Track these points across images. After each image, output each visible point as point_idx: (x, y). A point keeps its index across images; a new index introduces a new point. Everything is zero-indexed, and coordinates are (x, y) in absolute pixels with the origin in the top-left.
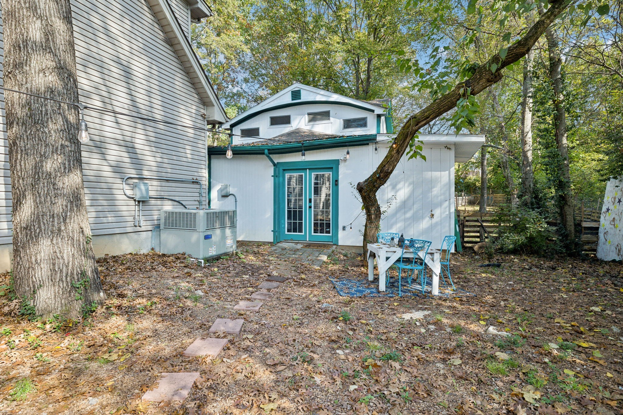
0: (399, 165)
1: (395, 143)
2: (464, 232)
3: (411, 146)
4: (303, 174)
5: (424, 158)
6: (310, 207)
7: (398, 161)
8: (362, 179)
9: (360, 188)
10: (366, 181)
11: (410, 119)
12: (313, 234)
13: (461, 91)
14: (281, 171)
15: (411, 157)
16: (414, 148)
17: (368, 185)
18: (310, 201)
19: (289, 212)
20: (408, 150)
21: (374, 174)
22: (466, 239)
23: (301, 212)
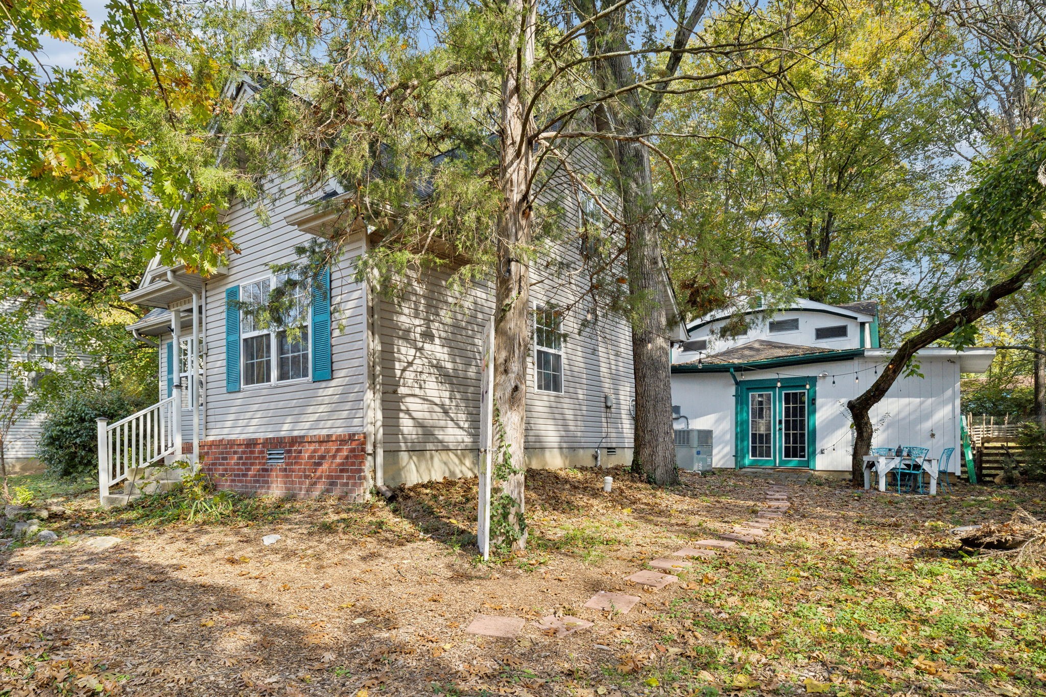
0: (895, 384)
1: (891, 364)
2: (981, 462)
3: (908, 366)
4: (772, 393)
5: (921, 375)
6: (780, 429)
7: (893, 379)
8: (854, 397)
9: (851, 406)
10: (858, 399)
11: (906, 343)
12: (784, 458)
13: (958, 320)
14: (744, 390)
15: (908, 375)
16: (911, 367)
17: (860, 403)
18: (780, 422)
19: (754, 435)
20: (905, 368)
21: (868, 392)
22: (985, 472)
23: (768, 436)
